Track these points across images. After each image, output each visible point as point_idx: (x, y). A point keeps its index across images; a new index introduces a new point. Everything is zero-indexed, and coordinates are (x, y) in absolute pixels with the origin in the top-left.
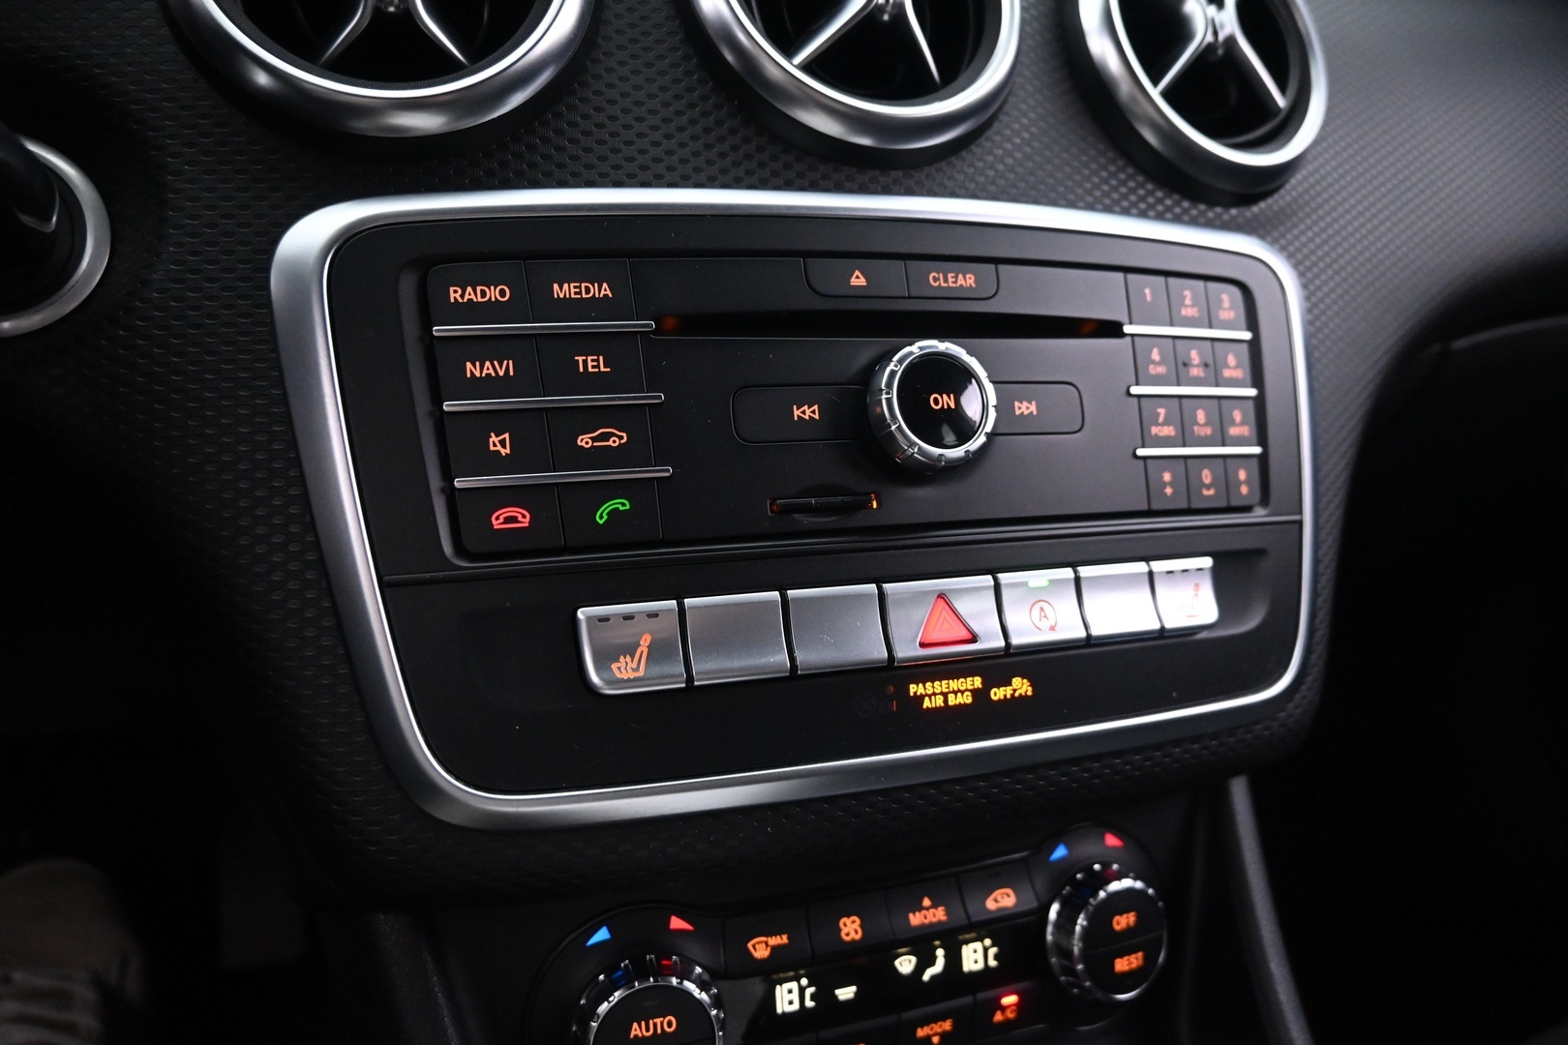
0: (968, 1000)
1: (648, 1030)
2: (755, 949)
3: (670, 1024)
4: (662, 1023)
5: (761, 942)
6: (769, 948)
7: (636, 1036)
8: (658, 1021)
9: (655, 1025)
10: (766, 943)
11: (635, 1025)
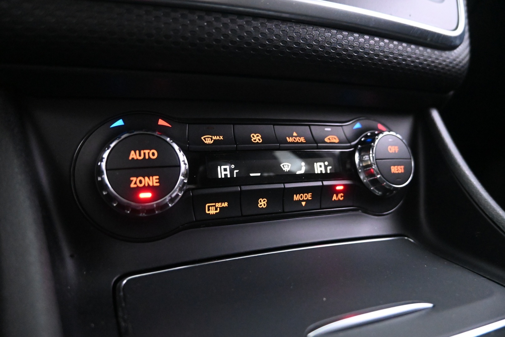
0: (320, 183)
1: (140, 155)
2: (206, 140)
3: (153, 154)
4: (149, 153)
5: (209, 137)
6: (213, 141)
7: (133, 159)
8: (147, 152)
9: (144, 153)
10: (212, 139)
11: (133, 152)
